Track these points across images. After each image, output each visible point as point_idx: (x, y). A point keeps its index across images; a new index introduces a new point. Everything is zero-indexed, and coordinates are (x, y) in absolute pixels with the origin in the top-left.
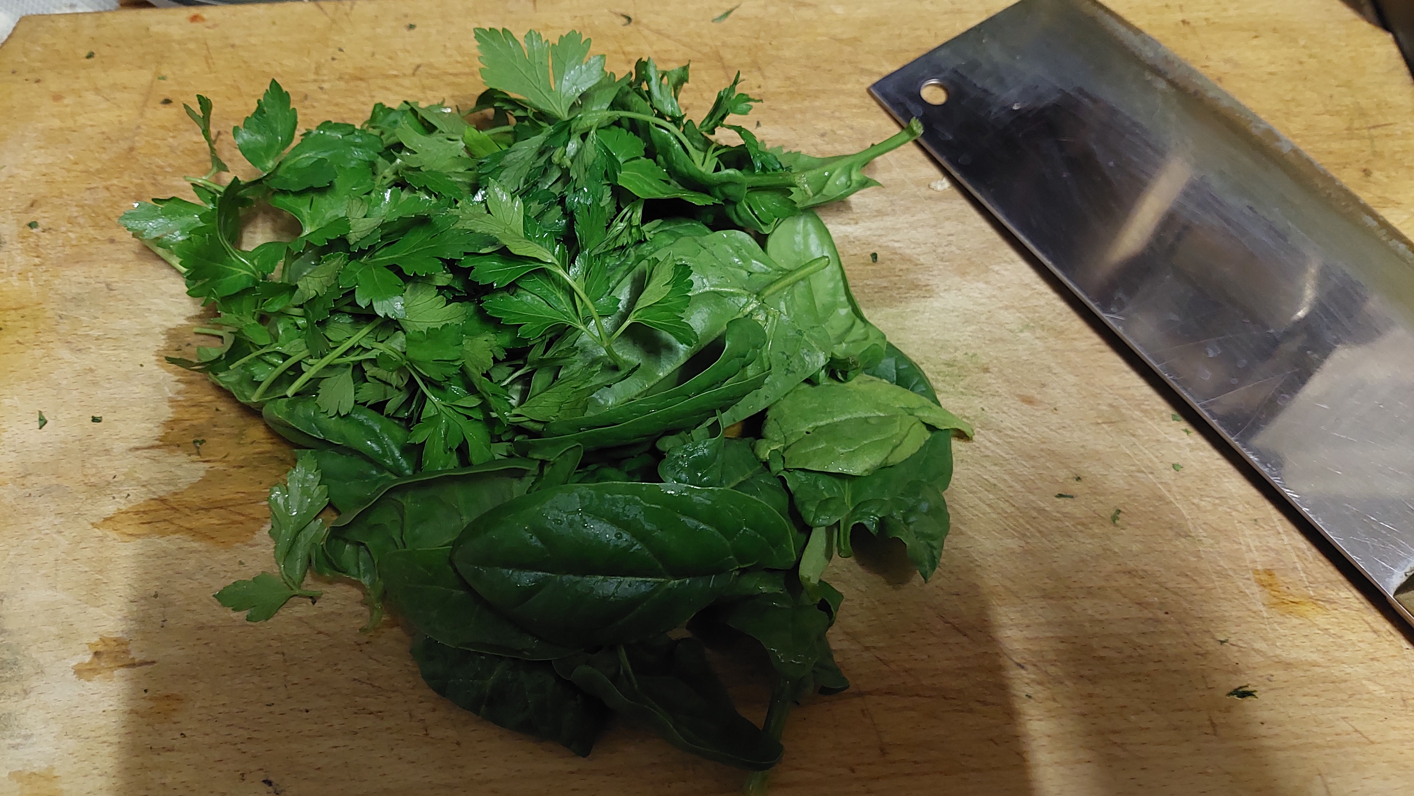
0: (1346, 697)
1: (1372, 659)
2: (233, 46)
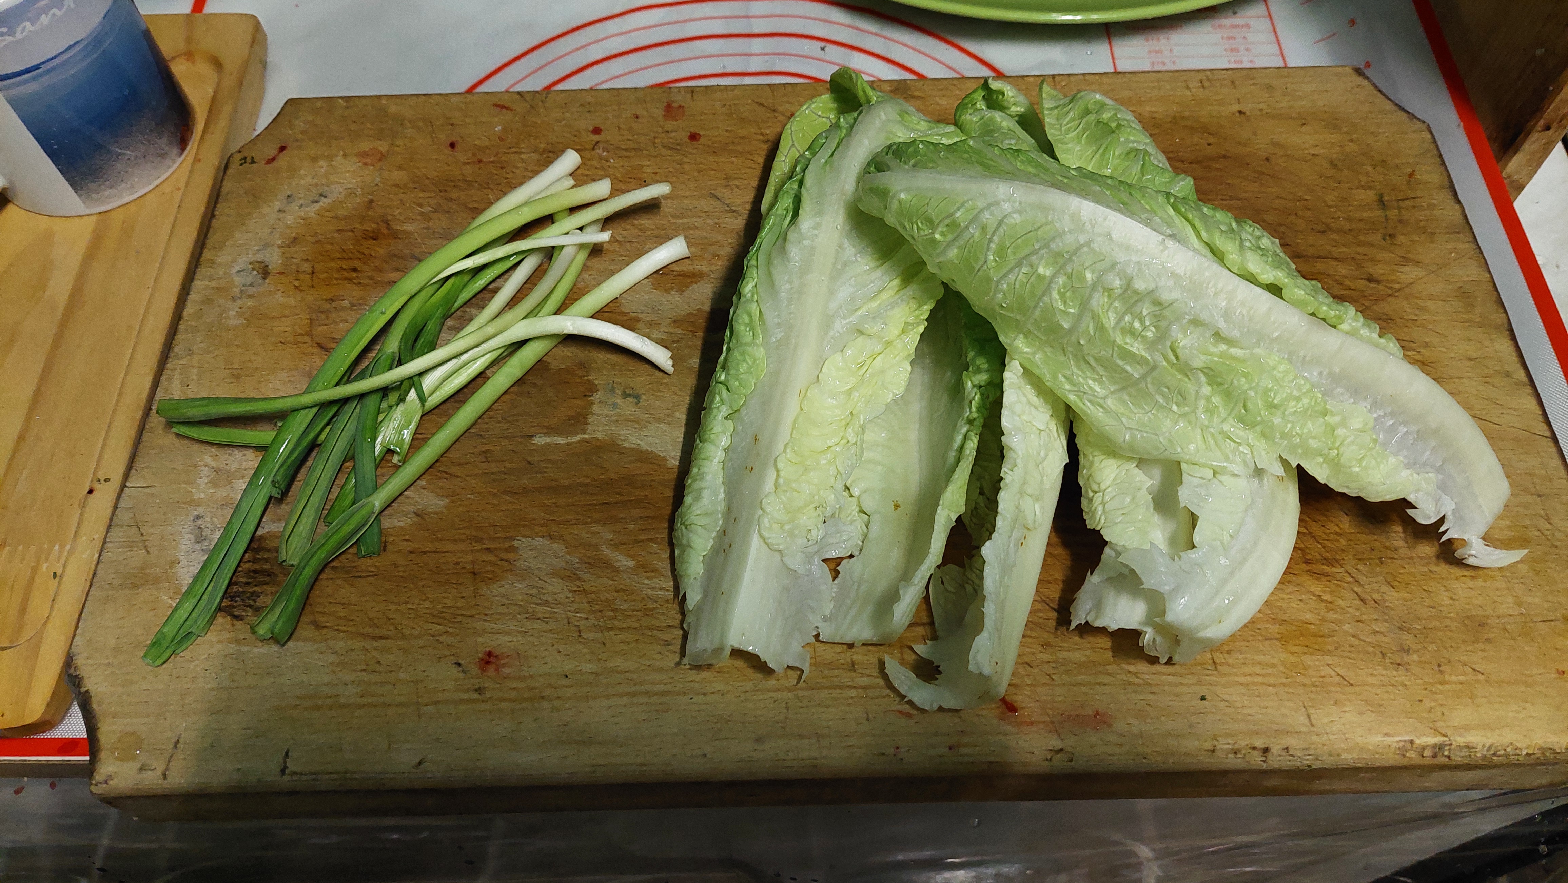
0: (1331, 648)
1: (1358, 621)
2: (452, 125)
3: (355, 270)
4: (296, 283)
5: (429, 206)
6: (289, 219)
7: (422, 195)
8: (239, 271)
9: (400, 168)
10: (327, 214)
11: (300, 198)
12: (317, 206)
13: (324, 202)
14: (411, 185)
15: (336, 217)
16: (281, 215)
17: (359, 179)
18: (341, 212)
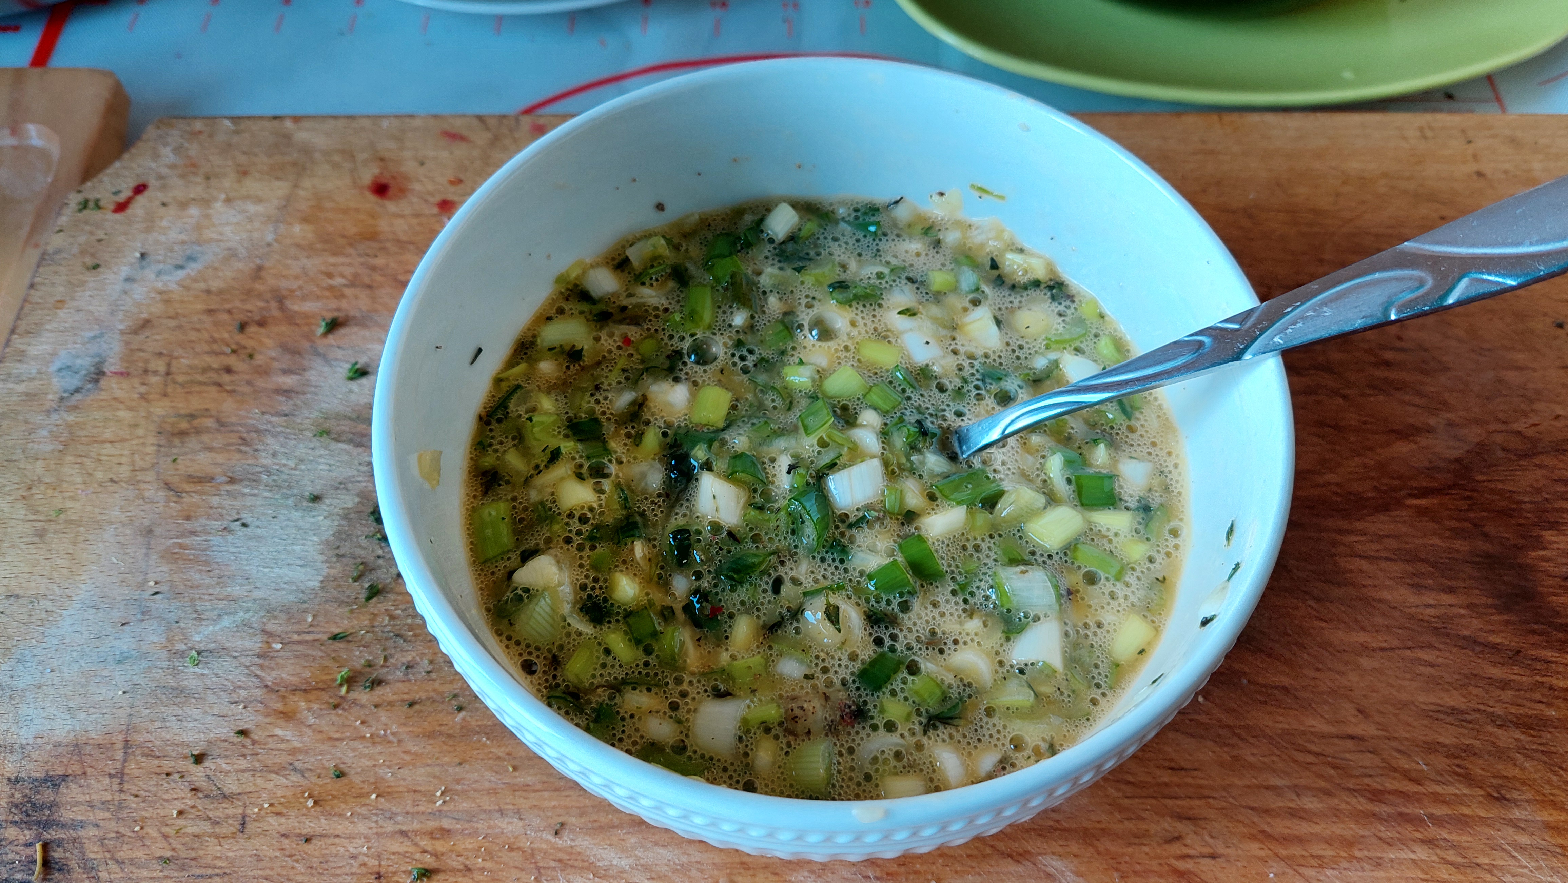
3: (228, 370)
4: (143, 389)
5: (343, 276)
6: (139, 292)
7: (332, 260)
8: (60, 370)
9: (305, 220)
10: (196, 285)
11: (159, 262)
12: (181, 274)
13: (193, 269)
14: (319, 246)
15: (208, 292)
16: (128, 286)
17: (244, 235)
18: (215, 284)
